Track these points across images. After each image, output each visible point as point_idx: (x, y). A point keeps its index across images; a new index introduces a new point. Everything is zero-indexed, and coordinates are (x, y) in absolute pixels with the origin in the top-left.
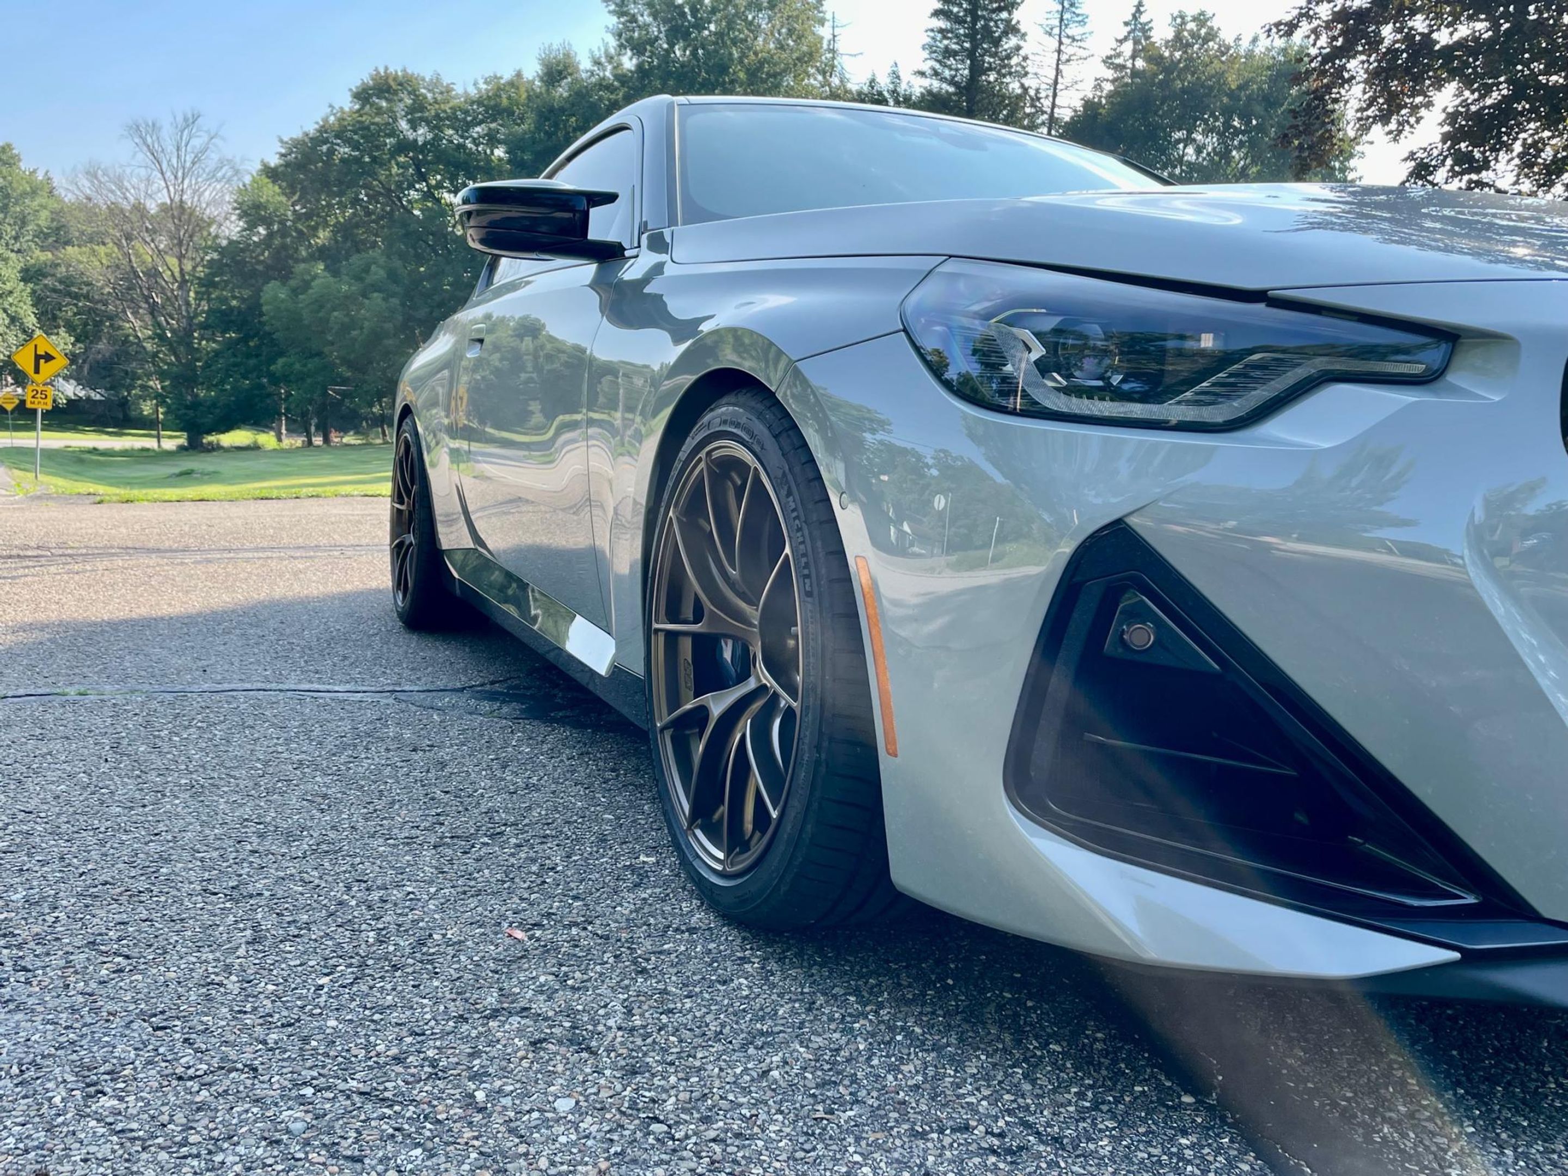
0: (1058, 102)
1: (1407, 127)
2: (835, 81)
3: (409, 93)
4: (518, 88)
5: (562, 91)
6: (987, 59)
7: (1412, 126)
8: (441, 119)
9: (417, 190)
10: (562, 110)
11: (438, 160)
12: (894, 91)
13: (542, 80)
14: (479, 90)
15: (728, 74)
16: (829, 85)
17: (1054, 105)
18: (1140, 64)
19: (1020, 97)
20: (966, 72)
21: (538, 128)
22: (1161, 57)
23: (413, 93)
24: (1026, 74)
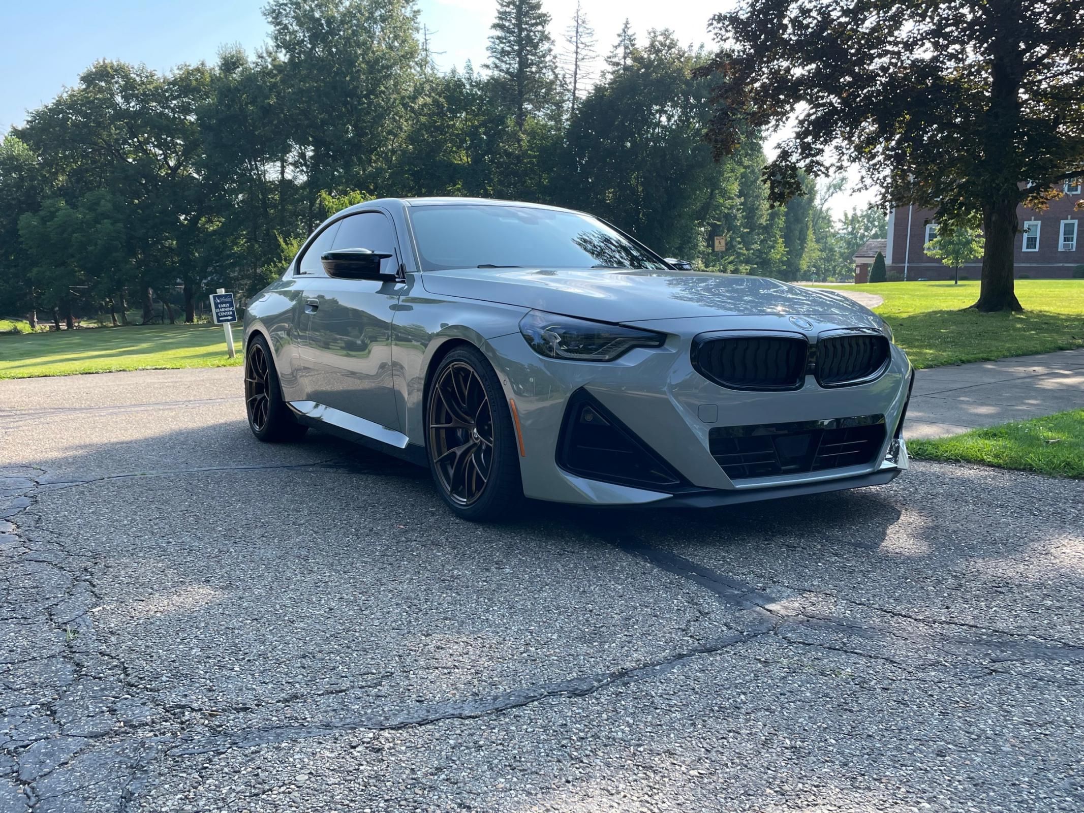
0: (577, 87)
1: (781, 123)
2: (428, 70)
3: (123, 77)
4: (203, 73)
5: (236, 75)
6: (529, 57)
7: (784, 123)
8: (148, 95)
9: (129, 144)
10: (237, 89)
11: (145, 124)
12: (469, 79)
13: (221, 69)
14: (174, 74)
15: (355, 67)
16: (425, 74)
17: (575, 88)
18: (629, 62)
19: (552, 83)
20: (517, 65)
21: (220, 102)
22: (642, 58)
23: (126, 77)
24: (556, 67)
